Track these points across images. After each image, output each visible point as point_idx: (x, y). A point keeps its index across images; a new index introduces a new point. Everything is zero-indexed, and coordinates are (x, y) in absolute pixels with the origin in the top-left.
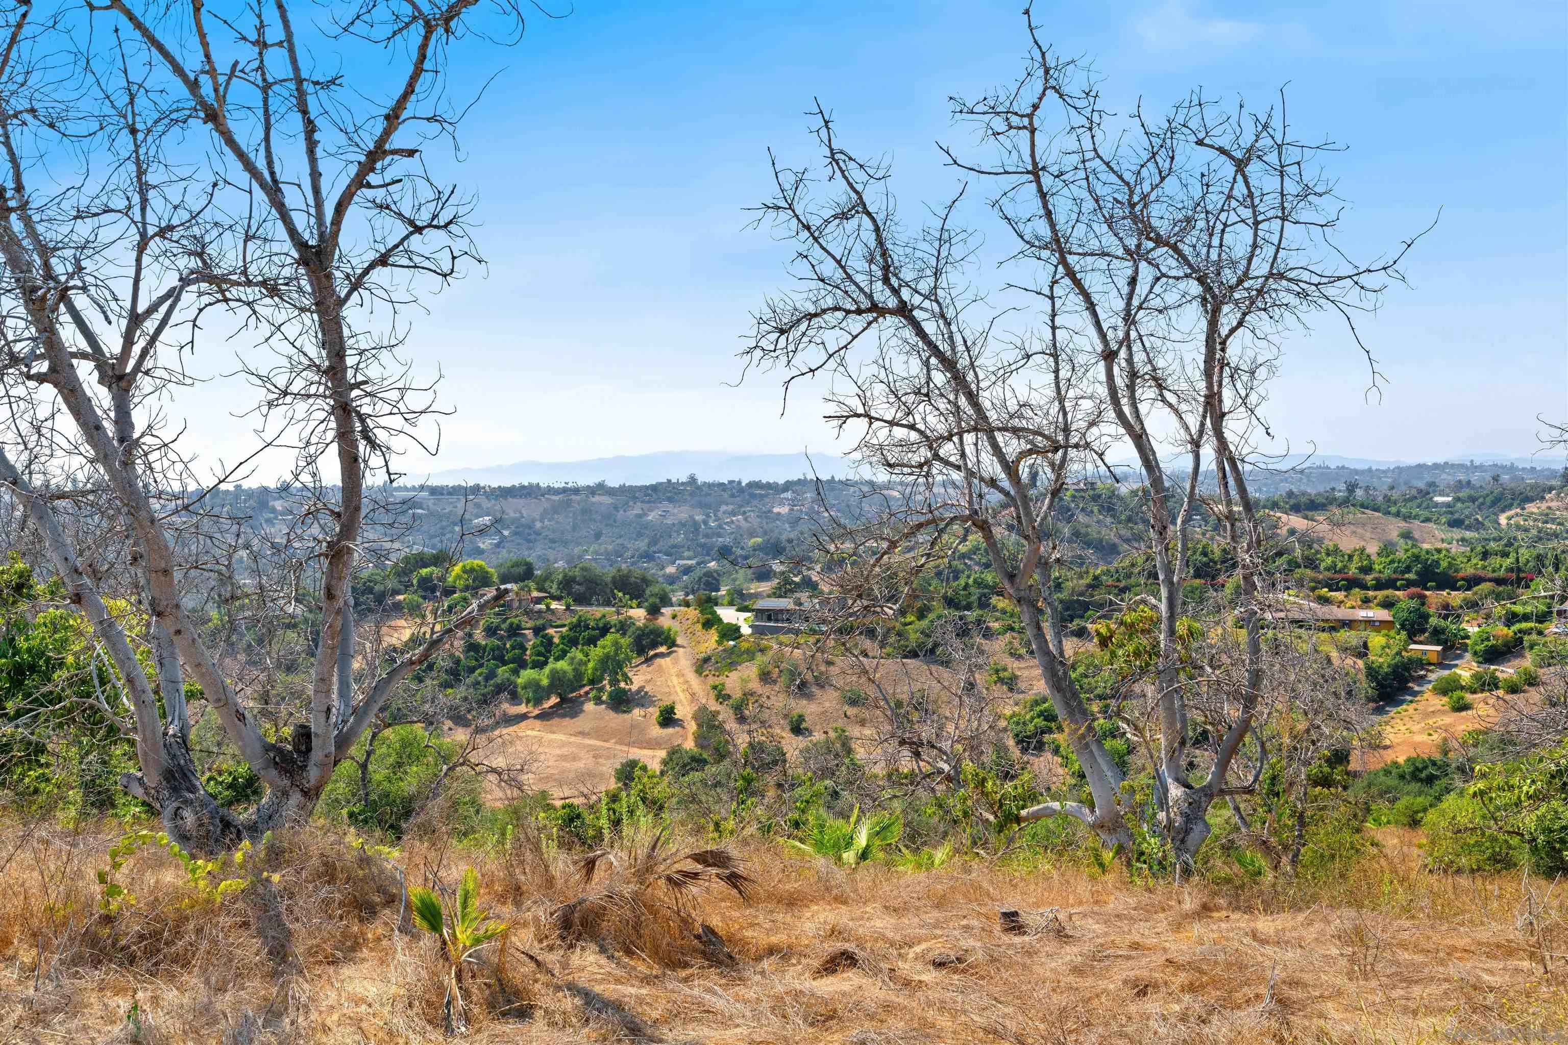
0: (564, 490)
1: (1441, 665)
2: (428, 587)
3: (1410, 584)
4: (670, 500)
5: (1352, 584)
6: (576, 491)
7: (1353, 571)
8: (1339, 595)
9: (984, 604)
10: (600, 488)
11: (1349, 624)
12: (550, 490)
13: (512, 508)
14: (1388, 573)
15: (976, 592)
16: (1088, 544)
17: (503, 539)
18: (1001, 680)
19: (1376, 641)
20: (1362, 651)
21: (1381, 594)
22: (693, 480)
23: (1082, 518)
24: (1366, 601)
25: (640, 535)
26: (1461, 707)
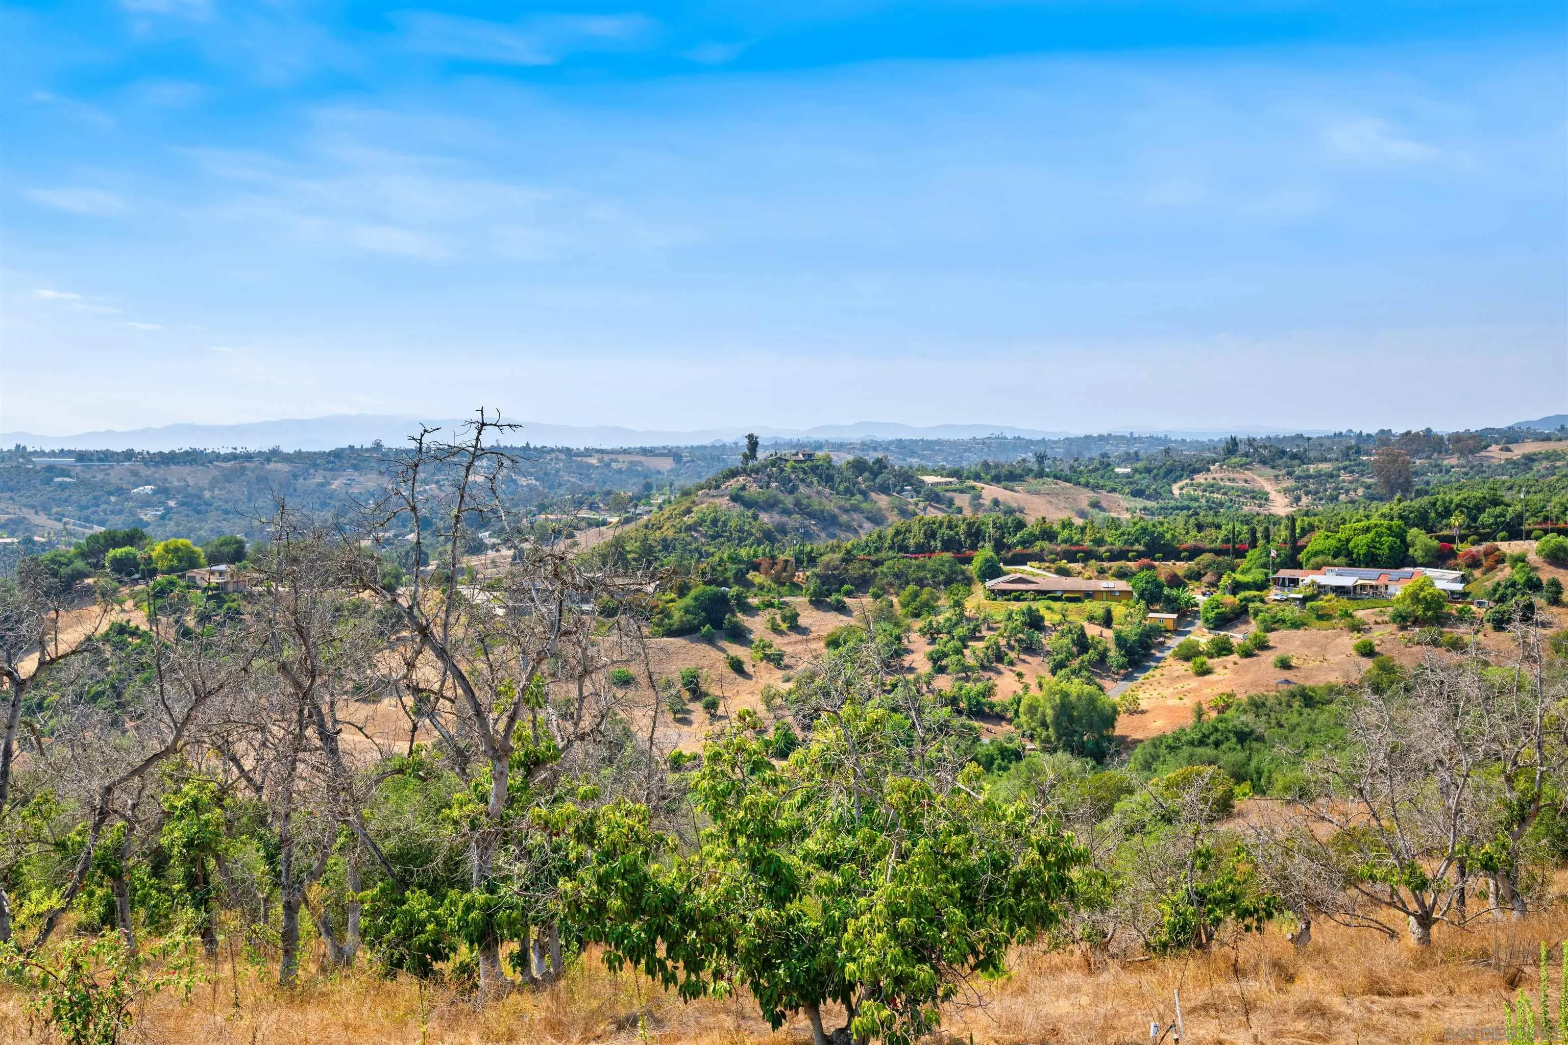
0: (234, 457)
1: (1176, 632)
2: (124, 567)
3: (1140, 555)
4: (356, 467)
5: (1089, 556)
6: (249, 457)
7: (1087, 544)
8: (1076, 567)
9: (741, 579)
10: (275, 455)
11: (1090, 595)
12: (217, 456)
13: (176, 476)
14: (1118, 545)
15: (732, 568)
16: (812, 515)
17: (169, 510)
18: (767, 658)
19: (1118, 610)
20: (1107, 621)
21: (1115, 565)
22: (378, 446)
23: (802, 489)
24: (1102, 572)
25: (324, 505)
26: (1204, 672)
